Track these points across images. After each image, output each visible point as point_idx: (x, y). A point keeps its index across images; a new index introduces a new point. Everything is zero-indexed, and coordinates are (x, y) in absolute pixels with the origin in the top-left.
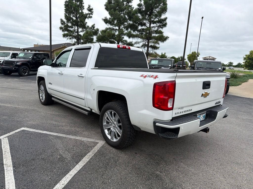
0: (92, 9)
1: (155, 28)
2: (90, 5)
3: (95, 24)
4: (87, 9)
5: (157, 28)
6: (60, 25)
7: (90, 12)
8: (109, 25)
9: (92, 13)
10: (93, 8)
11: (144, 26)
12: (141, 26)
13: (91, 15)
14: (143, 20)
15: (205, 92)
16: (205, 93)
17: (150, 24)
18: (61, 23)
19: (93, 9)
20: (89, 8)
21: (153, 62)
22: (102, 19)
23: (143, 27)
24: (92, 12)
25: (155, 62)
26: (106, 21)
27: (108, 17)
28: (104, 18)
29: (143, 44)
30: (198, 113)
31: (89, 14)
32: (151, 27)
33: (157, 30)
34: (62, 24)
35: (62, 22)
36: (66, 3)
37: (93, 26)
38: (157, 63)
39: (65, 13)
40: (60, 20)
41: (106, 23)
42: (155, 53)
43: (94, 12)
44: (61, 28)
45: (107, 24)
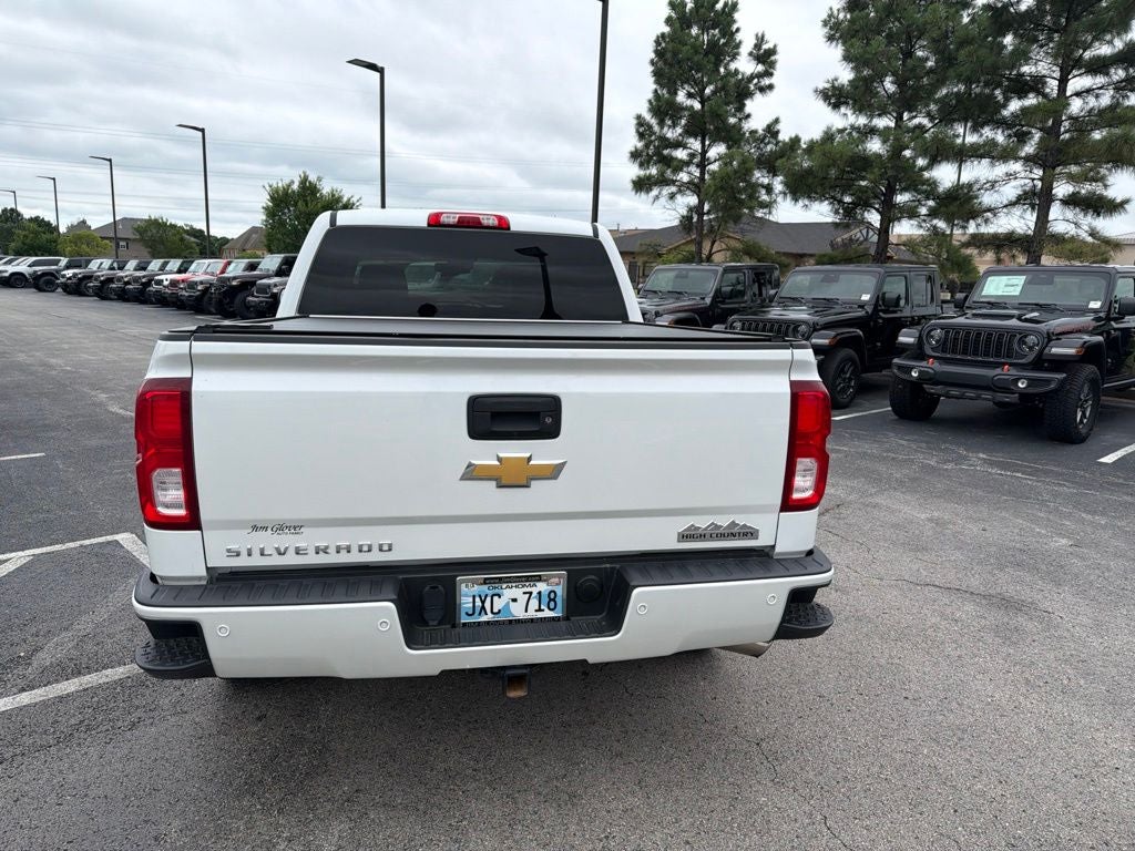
0: (772, 52)
1: (1097, 96)
2: (763, 36)
3: (781, 119)
4: (750, 54)
5: (1113, 97)
6: (633, 142)
7: (760, 68)
8: (849, 112)
9: (772, 70)
10: (775, 46)
11: (1031, 95)
12: (1019, 99)
13: (766, 81)
14: (1021, 65)
15: (501, 455)
16: (499, 459)
17: (1063, 82)
18: (638, 131)
19: (778, 49)
20: (760, 49)
21: (995, 284)
22: (816, 91)
23: (1031, 100)
24: (772, 65)
25: (1006, 286)
26: (835, 96)
27: (845, 75)
28: (822, 85)
29: (1025, 193)
30: (462, 571)
31: (760, 76)
32: (1068, 94)
33: (1112, 108)
34: (641, 136)
35: (643, 129)
36: (660, 45)
37: (771, 130)
38: (1016, 291)
39: (655, 86)
40: (635, 122)
41: (836, 106)
42: (1093, 233)
43: (778, 66)
44: (635, 155)
45: (843, 109)
